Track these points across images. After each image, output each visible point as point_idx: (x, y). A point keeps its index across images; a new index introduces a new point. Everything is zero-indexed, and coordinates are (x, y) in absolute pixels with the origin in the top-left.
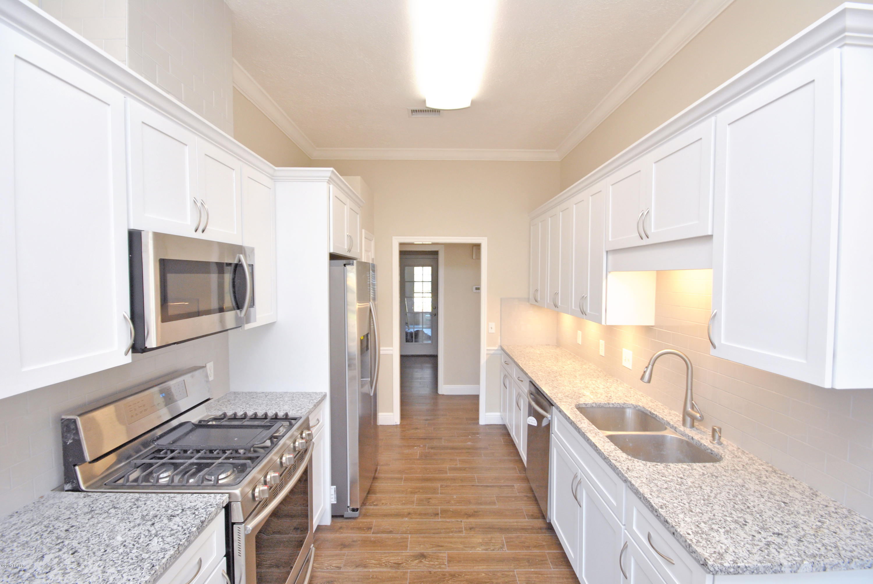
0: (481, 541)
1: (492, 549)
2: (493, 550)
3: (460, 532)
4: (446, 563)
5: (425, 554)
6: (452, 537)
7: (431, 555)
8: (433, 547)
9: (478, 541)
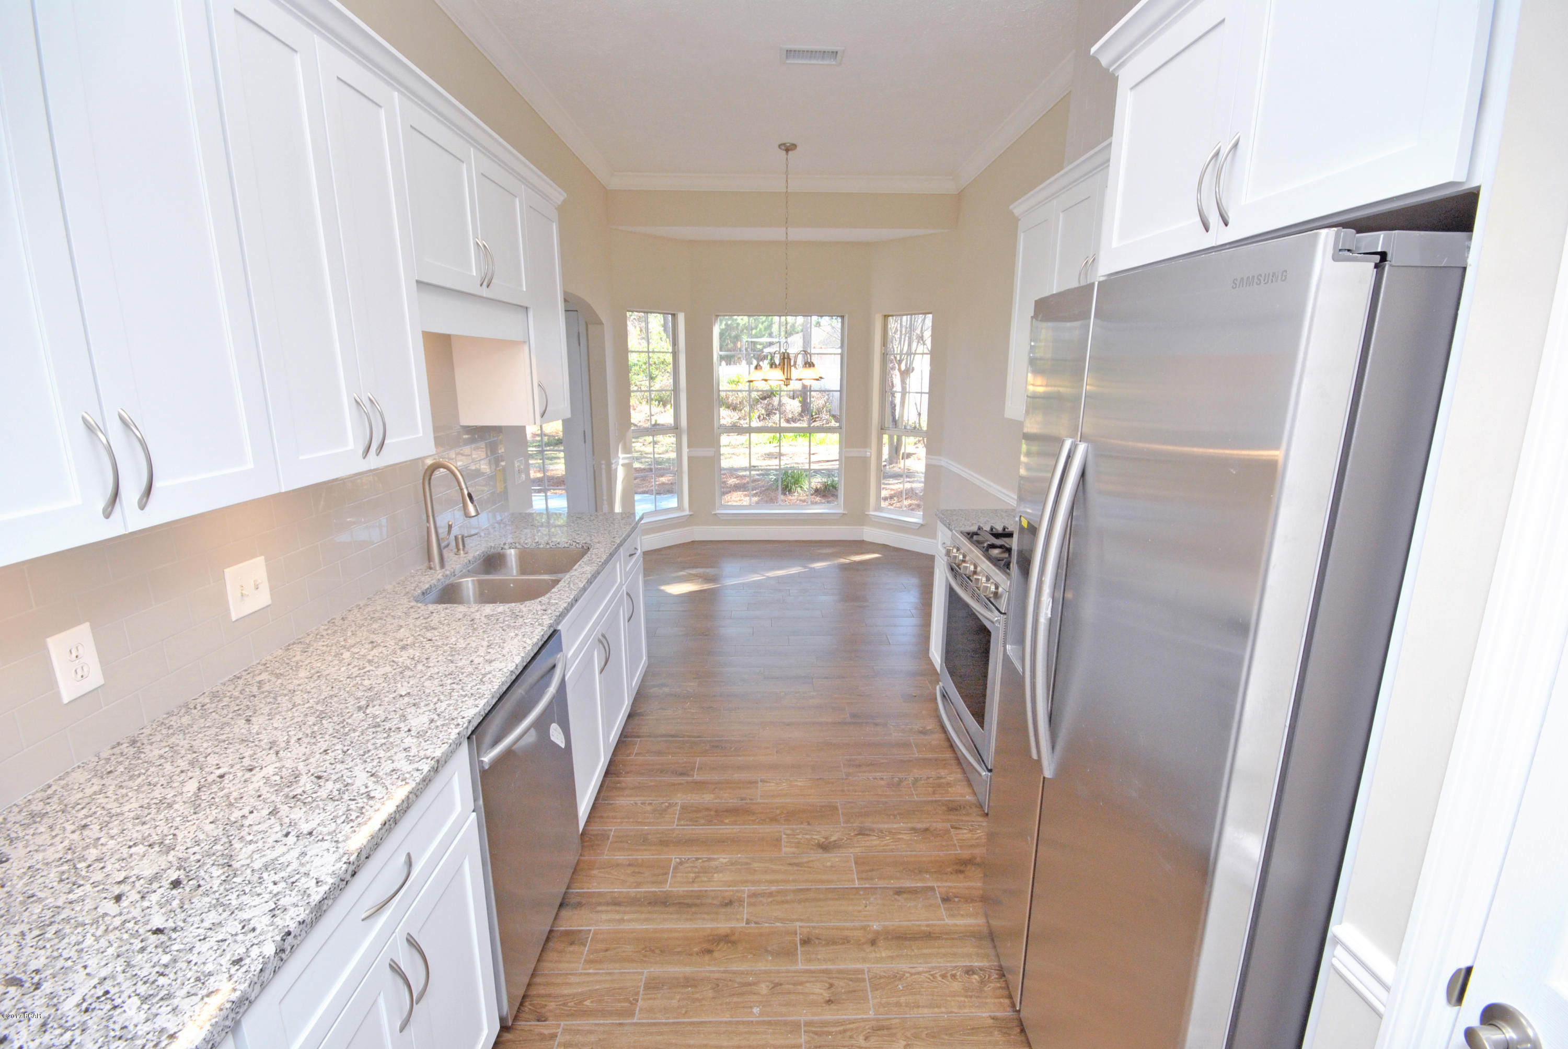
0: (716, 875)
1: (700, 861)
2: (697, 859)
3: (753, 895)
4: (784, 836)
5: (821, 851)
6: (771, 882)
7: (811, 849)
8: (808, 862)
9: (721, 875)
